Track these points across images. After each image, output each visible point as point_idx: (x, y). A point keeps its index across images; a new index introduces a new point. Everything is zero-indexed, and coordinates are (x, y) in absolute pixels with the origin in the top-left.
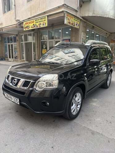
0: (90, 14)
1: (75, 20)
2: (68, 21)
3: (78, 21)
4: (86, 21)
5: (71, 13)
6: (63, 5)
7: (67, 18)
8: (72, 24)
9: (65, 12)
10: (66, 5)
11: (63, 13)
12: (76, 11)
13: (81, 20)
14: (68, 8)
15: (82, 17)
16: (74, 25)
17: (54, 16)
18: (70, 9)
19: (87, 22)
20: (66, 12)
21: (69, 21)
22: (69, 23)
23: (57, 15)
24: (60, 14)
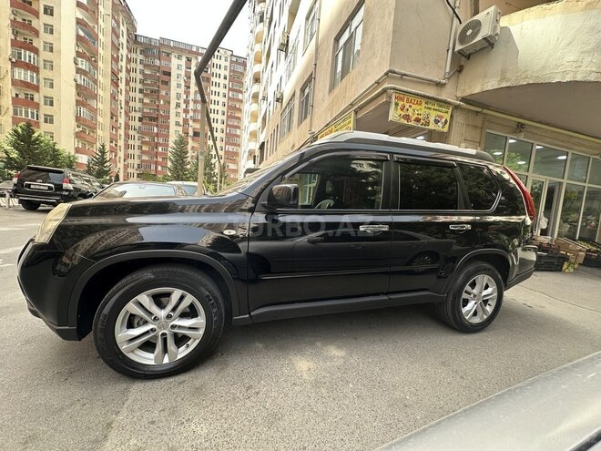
0: (490, 84)
1: (429, 108)
2: (399, 112)
3: (444, 110)
4: (479, 110)
5: (414, 91)
6: (386, 74)
7: (397, 104)
8: (418, 120)
9: (392, 91)
10: (394, 72)
11: (385, 95)
12: (439, 85)
13: (456, 107)
14: (407, 80)
15: (463, 99)
16: (428, 124)
17: (367, 107)
18: (411, 81)
19: (485, 111)
20: (394, 89)
21: (403, 113)
22: (407, 117)
23: (374, 102)
24: (379, 98)
